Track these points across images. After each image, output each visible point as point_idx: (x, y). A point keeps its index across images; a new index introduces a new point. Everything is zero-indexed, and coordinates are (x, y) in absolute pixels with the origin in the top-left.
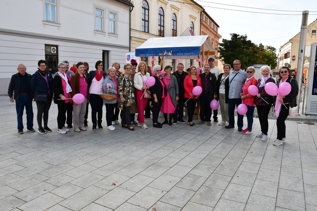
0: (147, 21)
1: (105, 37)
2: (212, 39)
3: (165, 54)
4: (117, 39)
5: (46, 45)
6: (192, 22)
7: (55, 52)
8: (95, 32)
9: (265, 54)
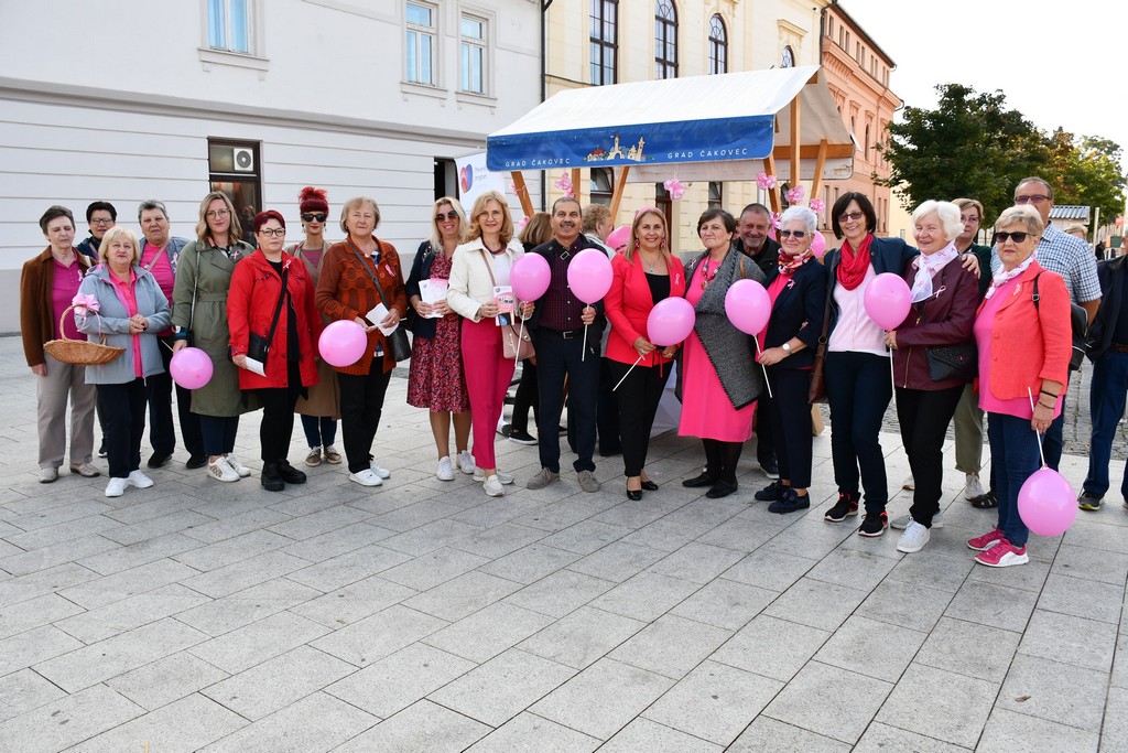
0: (609, 45)
1: (443, 106)
2: (866, 111)
3: (612, 156)
4: (493, 114)
5: (212, 141)
6: (789, 48)
7: (250, 168)
8: (406, 88)
9: (1075, 166)
